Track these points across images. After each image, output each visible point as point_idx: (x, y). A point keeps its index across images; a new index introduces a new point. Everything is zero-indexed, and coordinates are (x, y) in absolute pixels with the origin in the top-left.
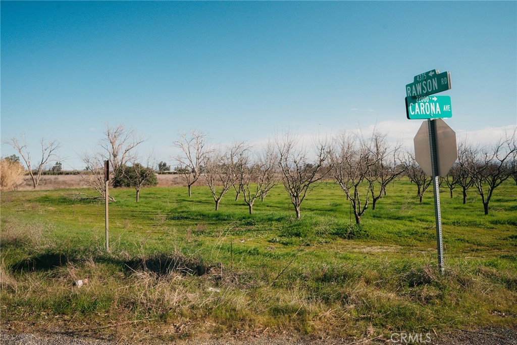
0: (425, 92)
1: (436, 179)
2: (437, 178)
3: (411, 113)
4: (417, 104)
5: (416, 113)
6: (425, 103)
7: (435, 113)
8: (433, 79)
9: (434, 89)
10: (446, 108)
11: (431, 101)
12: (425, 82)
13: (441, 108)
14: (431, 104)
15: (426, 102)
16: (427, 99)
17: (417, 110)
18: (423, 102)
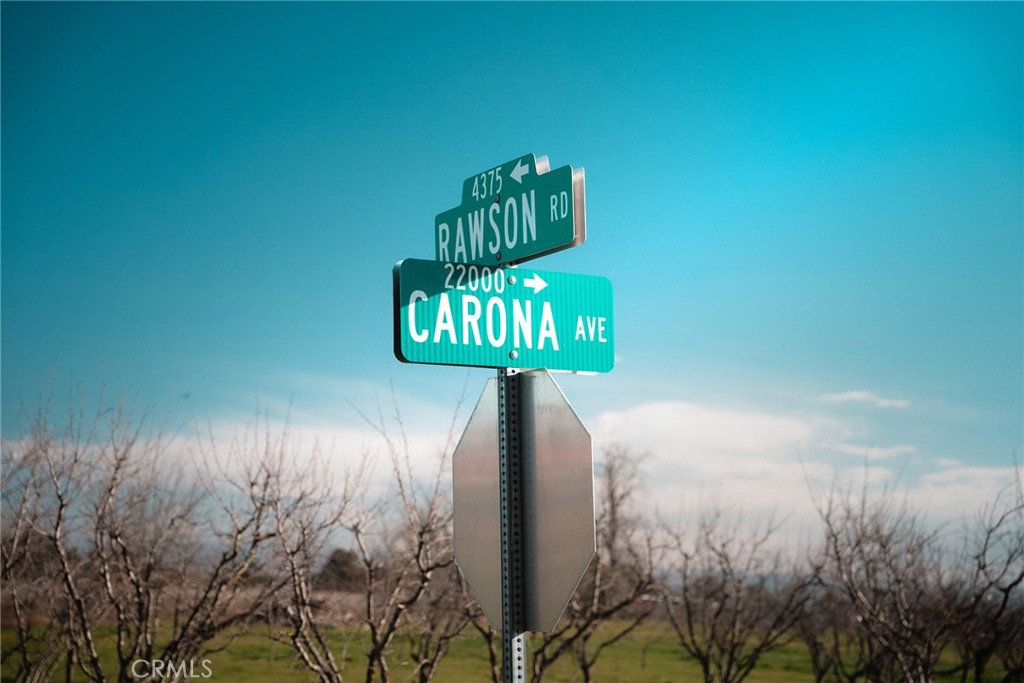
0: (494, 250)
1: (516, 645)
2: (519, 643)
3: (415, 335)
4: (444, 297)
5: (437, 339)
6: (484, 298)
7: (529, 345)
8: (524, 196)
9: (525, 241)
10: (587, 329)
11: (514, 292)
12: (495, 206)
13: (564, 328)
14: (516, 303)
15: (493, 293)
16: (496, 280)
17: (444, 324)
18: (479, 294)
